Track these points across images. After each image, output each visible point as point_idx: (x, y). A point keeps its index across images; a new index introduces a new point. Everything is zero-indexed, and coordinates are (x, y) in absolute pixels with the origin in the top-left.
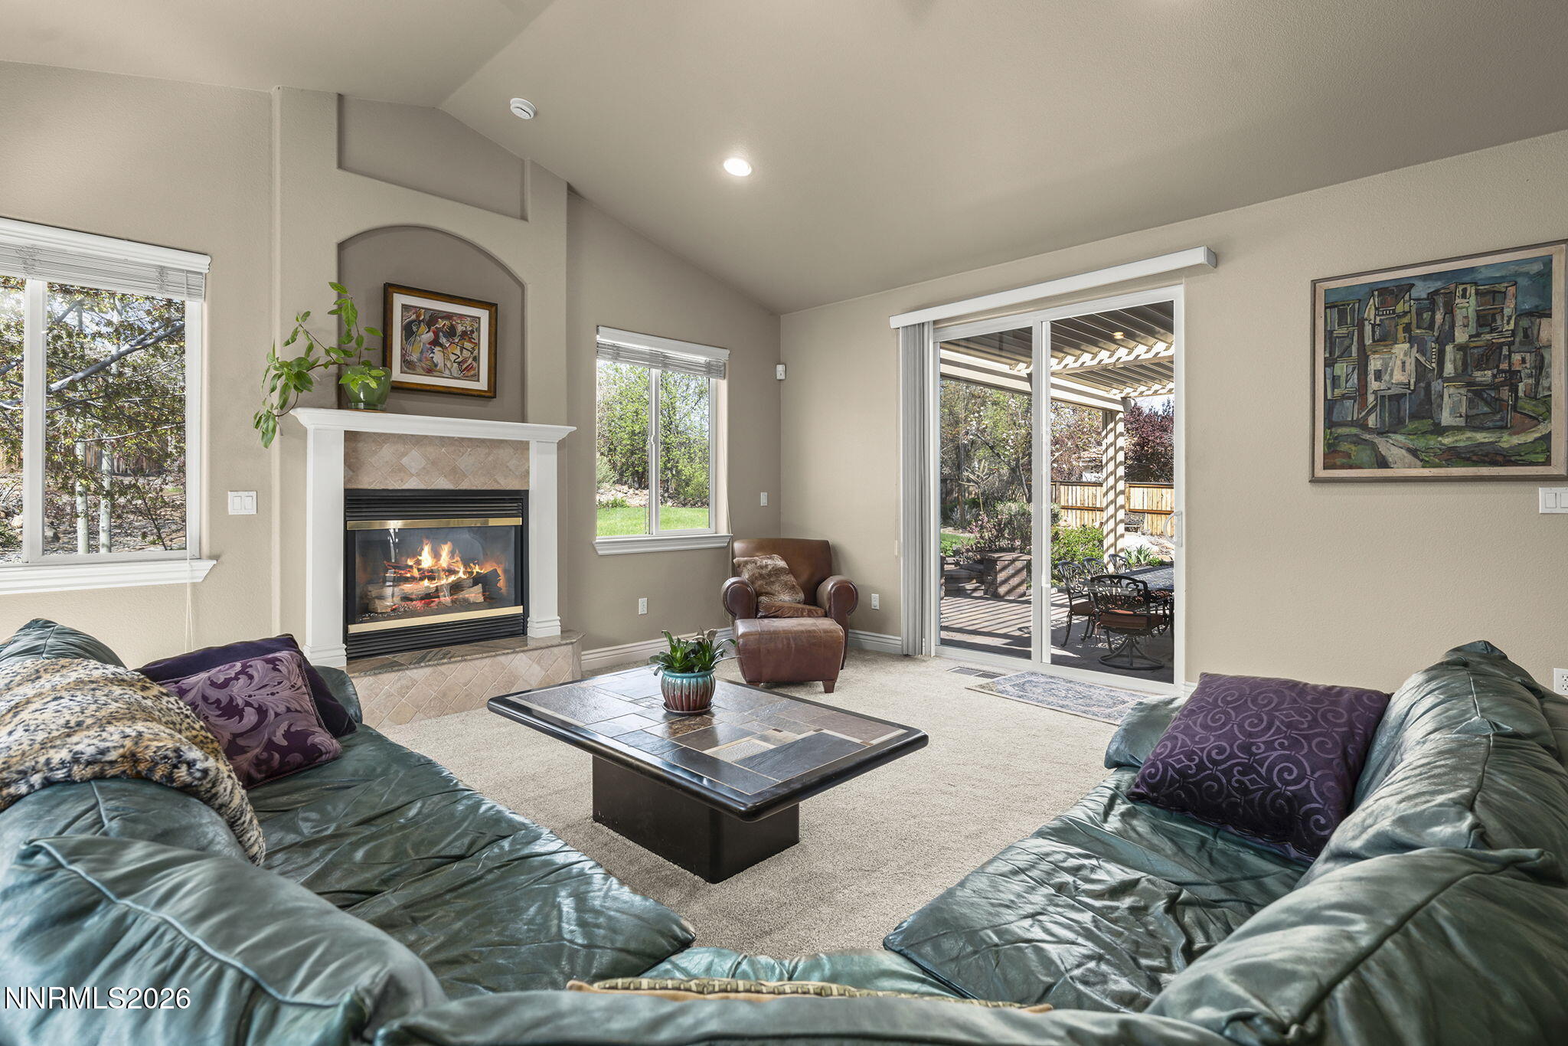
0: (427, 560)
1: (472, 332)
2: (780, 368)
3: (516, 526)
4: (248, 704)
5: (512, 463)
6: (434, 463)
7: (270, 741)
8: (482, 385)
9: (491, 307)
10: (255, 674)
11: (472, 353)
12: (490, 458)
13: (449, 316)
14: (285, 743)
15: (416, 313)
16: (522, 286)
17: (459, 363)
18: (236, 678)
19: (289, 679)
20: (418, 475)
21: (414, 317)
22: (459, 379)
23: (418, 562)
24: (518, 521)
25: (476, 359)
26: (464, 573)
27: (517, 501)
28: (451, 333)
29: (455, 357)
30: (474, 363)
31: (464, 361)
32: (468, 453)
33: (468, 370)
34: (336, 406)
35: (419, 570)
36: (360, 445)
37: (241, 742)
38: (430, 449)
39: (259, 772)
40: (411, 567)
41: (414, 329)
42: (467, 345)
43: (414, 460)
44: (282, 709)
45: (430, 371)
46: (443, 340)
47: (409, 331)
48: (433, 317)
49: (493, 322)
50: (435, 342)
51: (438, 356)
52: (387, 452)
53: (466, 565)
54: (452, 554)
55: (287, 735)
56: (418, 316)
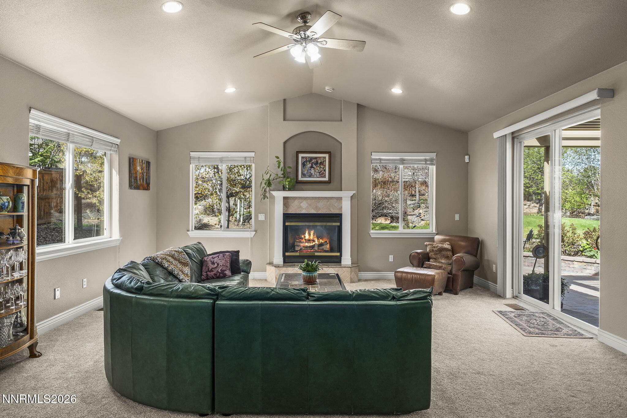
0: (307, 237)
1: (323, 162)
2: (467, 157)
3: (338, 226)
4: (216, 262)
5: (336, 205)
6: (310, 205)
7: (218, 271)
8: (327, 179)
9: (329, 153)
10: (220, 257)
11: (323, 169)
12: (328, 203)
13: (316, 158)
14: (220, 272)
15: (306, 159)
16: (341, 144)
17: (319, 173)
18: (216, 257)
19: (225, 259)
20: (305, 209)
21: (305, 160)
22: (319, 178)
23: (305, 237)
24: (338, 224)
25: (325, 171)
26: (317, 242)
27: (338, 217)
28: (317, 163)
29: (318, 171)
30: (324, 172)
31: (321, 172)
32: (321, 202)
33: (322, 175)
34: (283, 189)
35: (305, 239)
36: (289, 200)
37: (213, 270)
38: (309, 201)
39: (215, 276)
40: (303, 238)
41: (305, 164)
42: (322, 166)
43: (304, 204)
44: (222, 265)
45: (310, 176)
46: (314, 166)
47: (304, 165)
48: (311, 159)
49: (330, 158)
50: (312, 167)
51: (312, 171)
52: (296, 202)
53: (318, 239)
54: (314, 234)
55: (221, 270)
56: (306, 160)
